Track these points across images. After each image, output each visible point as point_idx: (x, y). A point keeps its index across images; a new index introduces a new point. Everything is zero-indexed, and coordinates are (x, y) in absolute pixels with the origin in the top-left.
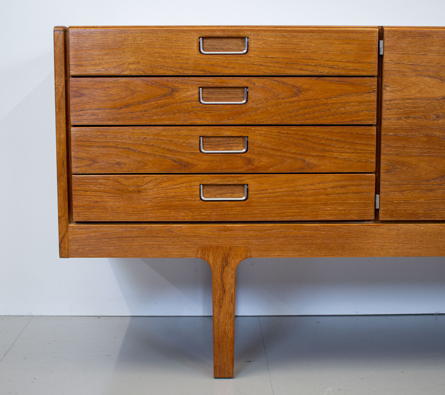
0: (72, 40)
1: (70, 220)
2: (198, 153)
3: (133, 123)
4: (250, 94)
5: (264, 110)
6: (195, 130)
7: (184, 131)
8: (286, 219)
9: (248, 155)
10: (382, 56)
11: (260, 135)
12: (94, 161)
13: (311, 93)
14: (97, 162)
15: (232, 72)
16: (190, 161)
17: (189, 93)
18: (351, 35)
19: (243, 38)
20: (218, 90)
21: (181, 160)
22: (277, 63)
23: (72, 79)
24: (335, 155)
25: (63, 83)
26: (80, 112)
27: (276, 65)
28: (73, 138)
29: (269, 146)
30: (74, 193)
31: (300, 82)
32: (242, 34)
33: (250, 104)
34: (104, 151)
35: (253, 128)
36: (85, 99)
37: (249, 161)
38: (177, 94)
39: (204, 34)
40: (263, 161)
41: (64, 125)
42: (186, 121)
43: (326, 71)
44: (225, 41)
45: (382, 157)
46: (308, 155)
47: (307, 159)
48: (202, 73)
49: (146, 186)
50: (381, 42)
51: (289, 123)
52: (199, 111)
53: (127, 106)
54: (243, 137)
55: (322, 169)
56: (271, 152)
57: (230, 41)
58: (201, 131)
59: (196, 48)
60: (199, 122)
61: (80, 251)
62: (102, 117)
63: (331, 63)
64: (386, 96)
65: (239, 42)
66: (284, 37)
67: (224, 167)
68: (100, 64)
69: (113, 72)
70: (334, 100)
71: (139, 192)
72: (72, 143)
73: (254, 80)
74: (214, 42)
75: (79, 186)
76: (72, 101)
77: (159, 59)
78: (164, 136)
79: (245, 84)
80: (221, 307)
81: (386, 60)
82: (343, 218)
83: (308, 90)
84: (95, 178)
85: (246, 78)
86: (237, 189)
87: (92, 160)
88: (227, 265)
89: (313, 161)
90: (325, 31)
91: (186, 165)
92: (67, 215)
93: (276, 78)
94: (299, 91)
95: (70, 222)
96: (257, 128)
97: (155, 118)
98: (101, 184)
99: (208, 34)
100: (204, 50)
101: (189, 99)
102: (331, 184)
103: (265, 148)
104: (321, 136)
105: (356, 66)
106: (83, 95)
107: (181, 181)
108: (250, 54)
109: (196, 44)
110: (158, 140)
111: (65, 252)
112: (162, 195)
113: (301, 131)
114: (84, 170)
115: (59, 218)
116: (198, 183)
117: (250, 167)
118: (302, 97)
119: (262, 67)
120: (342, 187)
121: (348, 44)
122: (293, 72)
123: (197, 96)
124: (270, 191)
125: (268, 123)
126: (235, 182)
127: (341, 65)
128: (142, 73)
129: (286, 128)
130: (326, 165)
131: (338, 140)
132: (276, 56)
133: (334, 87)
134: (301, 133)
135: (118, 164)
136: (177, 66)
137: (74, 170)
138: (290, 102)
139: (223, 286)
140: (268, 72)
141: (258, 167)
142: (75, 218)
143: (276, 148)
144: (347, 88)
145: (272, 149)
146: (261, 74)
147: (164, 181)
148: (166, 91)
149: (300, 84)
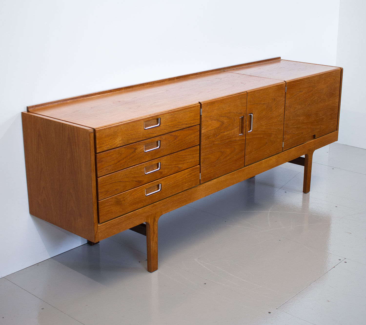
1: (99, 223)
2: (144, 175)
4: (161, 143)
5: (166, 149)
6: (143, 165)
7: (140, 167)
9: (161, 170)
10: (201, 115)
11: (165, 160)
13: (180, 137)
14: (109, 192)
15: (155, 135)
16: (142, 179)
17: (141, 149)
21: (139, 180)
22: (170, 127)
23: (98, 154)
24: (188, 161)
25: (94, 157)
29: (167, 164)
30: (100, 210)
32: (158, 117)
33: (161, 147)
34: (111, 185)
35: (162, 158)
36: (103, 163)
37: (161, 173)
38: (137, 150)
39: (145, 120)
40: (166, 171)
41: (95, 178)
42: (140, 162)
45: (201, 157)
46: (179, 164)
47: (179, 166)
48: (145, 138)
49: (127, 197)
50: (201, 109)
51: (173, 152)
52: (144, 156)
53: (119, 161)
55: (184, 168)
56: (168, 167)
58: (145, 165)
59: (143, 127)
60: (144, 161)
61: (103, 236)
62: (110, 169)
63: (186, 123)
64: (203, 131)
66: (172, 115)
68: (108, 144)
70: (187, 138)
73: (162, 136)
75: (102, 205)
76: (98, 165)
77: (130, 136)
78: (133, 171)
81: (202, 116)
84: (108, 200)
85: (159, 136)
87: (107, 191)
88: (155, 221)
89: (181, 166)
91: (141, 182)
92: (97, 221)
93: (169, 134)
94: (176, 137)
98: (110, 201)
99: (147, 120)
101: (141, 152)
102: (187, 174)
103: (166, 165)
104: (183, 154)
105: (194, 121)
107: (139, 190)
108: (161, 125)
110: (130, 174)
111: (97, 239)
112: (132, 199)
113: (177, 154)
114: (103, 197)
116: (144, 189)
117: (162, 175)
118: (177, 139)
119: (165, 130)
120: (190, 174)
121: (191, 113)
122: (175, 130)
123: (143, 149)
124: (168, 184)
126: (157, 184)
127: (189, 122)
128: (124, 144)
129: (173, 154)
130: (185, 166)
131: (188, 155)
132: (169, 124)
133: (187, 132)
134: (177, 155)
135: (116, 190)
136: (136, 137)
137: (99, 199)
138: (174, 143)
139: (154, 231)
140: (167, 132)
141: (164, 174)
142: (101, 221)
143: (169, 164)
144: (191, 132)
145: (168, 165)
146: (165, 133)
147: (133, 192)
148: (133, 150)
149: (177, 134)
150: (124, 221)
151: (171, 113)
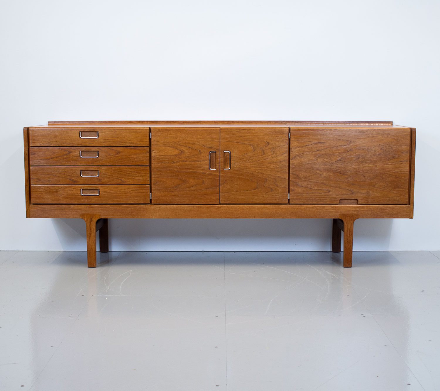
0: (30, 133)
1: (30, 203)
2: (79, 177)
3: (55, 165)
4: (99, 154)
5: (105, 160)
6: (78, 168)
7: (74, 168)
8: (115, 203)
9: (99, 178)
10: (151, 139)
11: (104, 170)
12: (39, 180)
13: (123, 153)
14: (41, 180)
15: (92, 145)
16: (76, 180)
17: (76, 153)
18: (138, 131)
19: (97, 132)
20: (87, 152)
21: (73, 180)
23: (30, 148)
24: (134, 178)
25: (27, 149)
26: (34, 161)
27: (109, 142)
28: (31, 171)
29: (107, 174)
30: (31, 192)
31: (118, 149)
32: (96, 130)
33: (100, 158)
34: (43, 176)
35: (101, 167)
36: (36, 156)
37: (100, 180)
38: (71, 154)
39: (81, 131)
40: (105, 180)
41: (27, 166)
42: (75, 164)
43: (129, 145)
44: (90, 133)
45: (152, 178)
46: (123, 178)
47: (122, 179)
48: (81, 146)
49: (59, 190)
50: (150, 133)
51: (115, 165)
52: (80, 160)
53: (52, 158)
54: (98, 170)
55: (128, 183)
56: (108, 177)
57: (92, 133)
58: (81, 168)
59: (78, 136)
60: (80, 165)
61: (35, 215)
62: (43, 162)
63: (131, 142)
64: (153, 154)
65: (96, 134)
66: (112, 131)
67: (90, 182)
68: (41, 142)
69: (46, 145)
70: (132, 156)
71: (57, 192)
72: (31, 173)
73: (101, 148)
74: (86, 134)
75: (34, 189)
76: (31, 156)
77: (64, 140)
78: (66, 170)
79: (98, 150)
80: (90, 238)
81: (152, 140)
82: (137, 203)
83: (122, 152)
84: (40, 187)
85: (98, 148)
86: (96, 191)
88: (92, 221)
89: (125, 180)
90: (128, 129)
91: (75, 181)
92: (29, 200)
93: (110, 148)
94: (118, 152)
95: (30, 204)
96: (102, 167)
97: (63, 163)
98: (42, 189)
99: (83, 130)
100: (81, 136)
101: (76, 156)
102: (132, 189)
103: (106, 175)
104: (128, 170)
105: (141, 143)
106: (35, 154)
107: (74, 188)
108: (99, 138)
109: (78, 134)
110: (64, 171)
111: (28, 216)
112: (66, 193)
113: (120, 168)
114: (35, 183)
115: (26, 202)
116: (80, 189)
117: (100, 182)
118: (120, 155)
119: (104, 143)
120: (137, 190)
121: (137, 134)
122: (116, 145)
123: (79, 154)
124: (108, 192)
125: (107, 165)
126: (95, 188)
127: (135, 142)
128: (57, 146)
129: (114, 167)
130: (130, 181)
131: (134, 172)
132: (109, 139)
133: (132, 151)
134: (120, 169)
135: (49, 181)
136: (71, 143)
137: (32, 183)
138: (115, 157)
139: (91, 229)
140: (106, 145)
141: (103, 182)
142: (32, 202)
143: (110, 175)
144: (138, 151)
145: (109, 175)
146: (104, 146)
147: (67, 188)
148: (67, 152)
149: (119, 150)
150: (56, 210)
151: (111, 129)
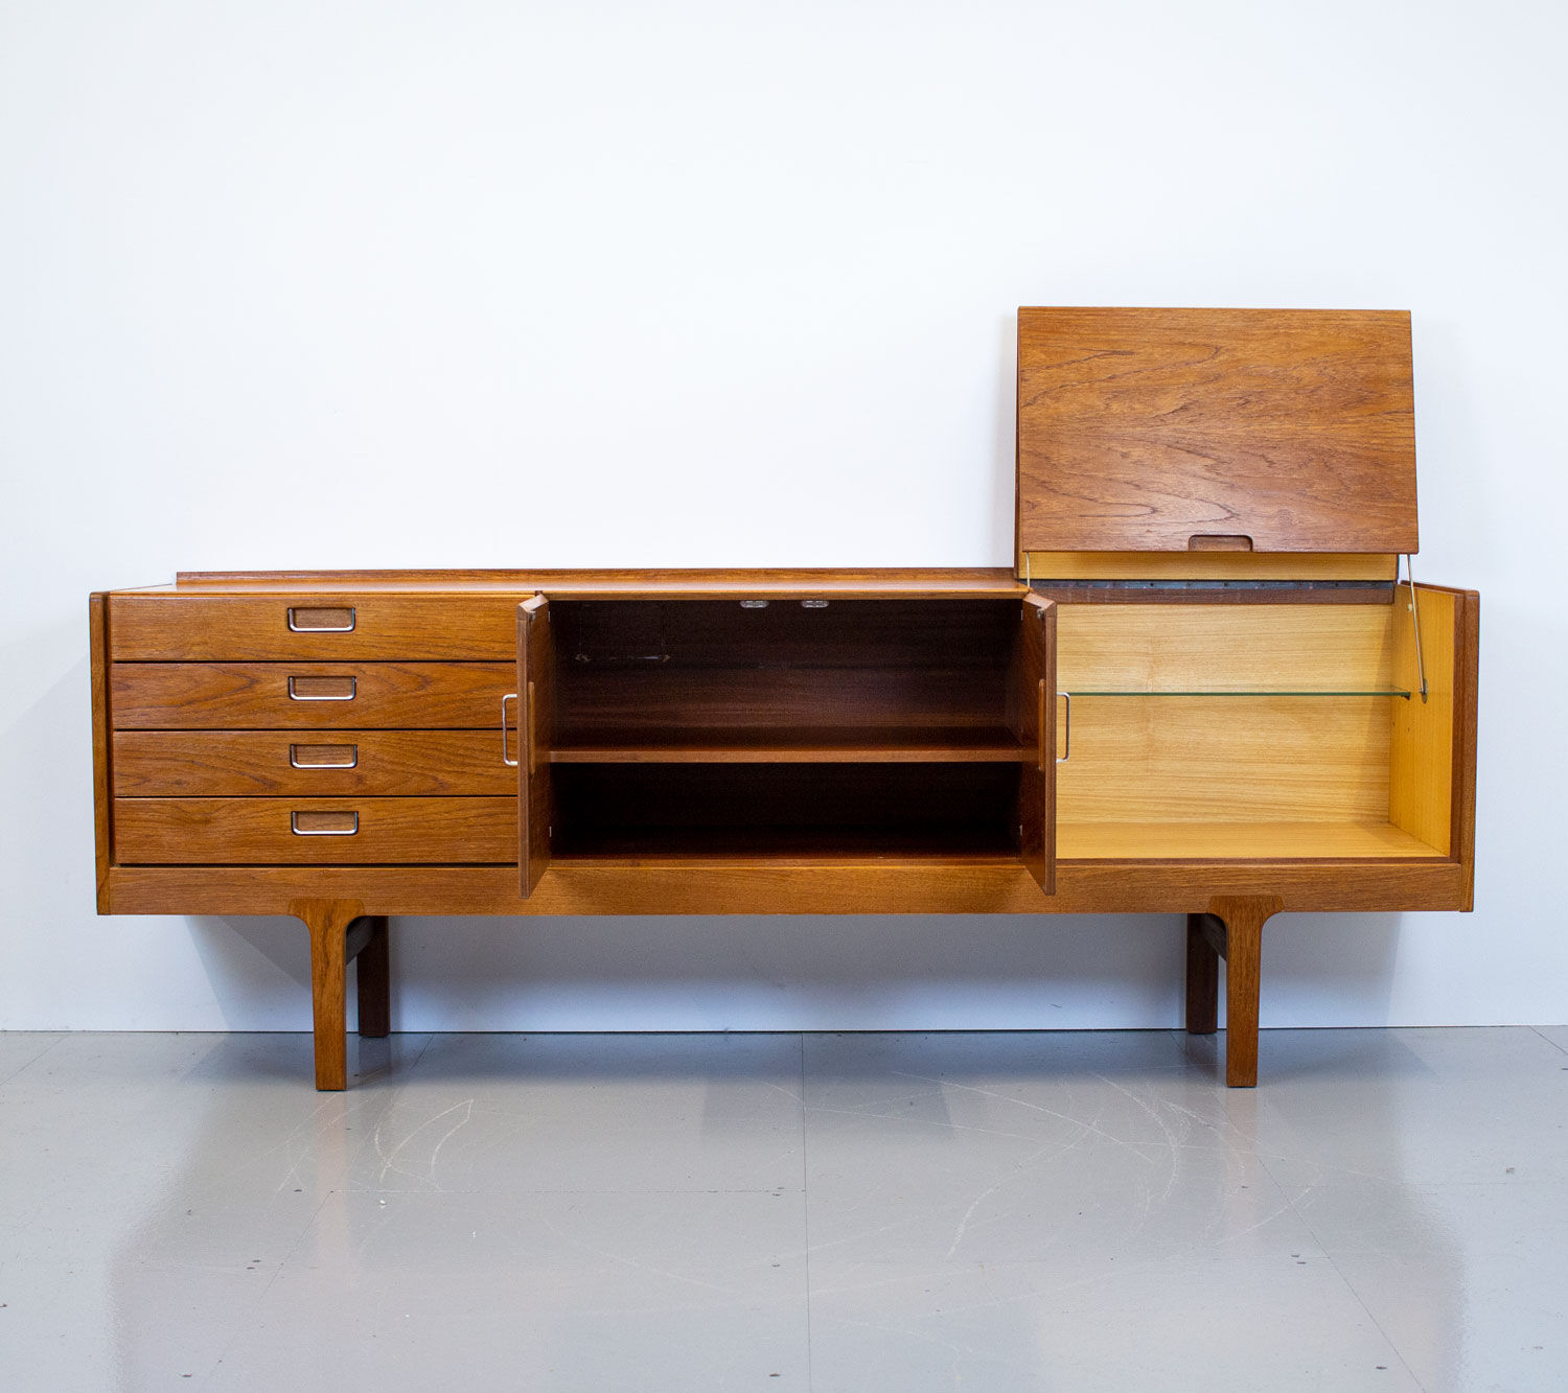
0: (114, 612)
1: (112, 862)
2: (289, 768)
3: (199, 726)
4: (358, 685)
5: (379, 708)
6: (284, 736)
7: (269, 737)
8: (412, 861)
9: (357, 771)
11: (374, 742)
12: (145, 779)
13: (443, 684)
14: (150, 781)
15: (333, 656)
16: (279, 779)
17: (275, 685)
18: (496, 605)
19: (348, 609)
20: (316, 680)
21: (265, 778)
22: (395, 643)
23: (114, 665)
24: (479, 770)
25: (102, 670)
26: (126, 711)
27: (393, 646)
28: (115, 748)
29: (386, 758)
30: (116, 823)
31: (426, 669)
32: (346, 604)
33: (360, 700)
34: (159, 764)
35: (363, 733)
36: (133, 693)
37: (360, 779)
38: (258, 686)
39: (294, 605)
40: (379, 780)
41: (103, 729)
42: (270, 723)
43: (463, 654)
44: (324, 612)
46: (441, 771)
47: (440, 777)
48: (292, 658)
49: (217, 814)
51: (414, 726)
52: (290, 709)
53: (190, 703)
54: (353, 745)
55: (461, 790)
56: (389, 767)
57: (331, 612)
58: (293, 737)
59: (283, 623)
60: (289, 725)
61: (126, 905)
62: (156, 717)
63: (470, 644)
65: (344, 614)
66: (404, 607)
67: (325, 787)
68: (153, 646)
69: (170, 656)
70: (476, 694)
71: (207, 822)
72: (115, 754)
73: (364, 666)
74: (311, 615)
75: (124, 813)
76: (115, 695)
77: (233, 639)
78: (241, 744)
79: (352, 673)
80: (323, 986)
82: (491, 860)
83: (440, 680)
84: (147, 803)
85: (353, 664)
86: (344, 818)
87: (142, 777)
88: (330, 926)
89: (450, 779)
90: (461, 600)
91: (273, 784)
92: (107, 855)
93: (395, 665)
94: (425, 682)
95: (113, 865)
96: (370, 733)
97: (228, 719)
98: (153, 810)
99: (299, 604)
100: (295, 626)
101: (275, 693)
102: (474, 812)
103: (382, 760)
104: (459, 743)
105: (506, 647)
106: (129, 687)
107: (265, 807)
108: (358, 631)
109: (283, 618)
110: (232, 749)
111: (105, 907)
112: (239, 827)
113: (430, 737)
114: (130, 791)
115: (97, 858)
116: (289, 810)
117: (361, 787)
118: (430, 689)
119: (374, 649)
120: (490, 815)
121: (493, 616)
122: (418, 656)
123: (286, 689)
124: (390, 821)
125: (385, 726)
126: (341, 809)
127: (484, 646)
128: (210, 658)
129: (410, 732)
130: (466, 784)
131: (482, 750)
132: (393, 634)
133: (473, 676)
134: (431, 740)
135: (178, 783)
136: (258, 648)
137: (117, 791)
138: (415, 697)
139: (326, 955)
140: (382, 656)
141: (371, 787)
142: (120, 858)
143: (396, 760)
144: (495, 678)
145: (392, 763)
146: (371, 658)
147: (242, 807)
148: (244, 681)
149: (427, 673)
150: (204, 885)
151: (398, 600)
